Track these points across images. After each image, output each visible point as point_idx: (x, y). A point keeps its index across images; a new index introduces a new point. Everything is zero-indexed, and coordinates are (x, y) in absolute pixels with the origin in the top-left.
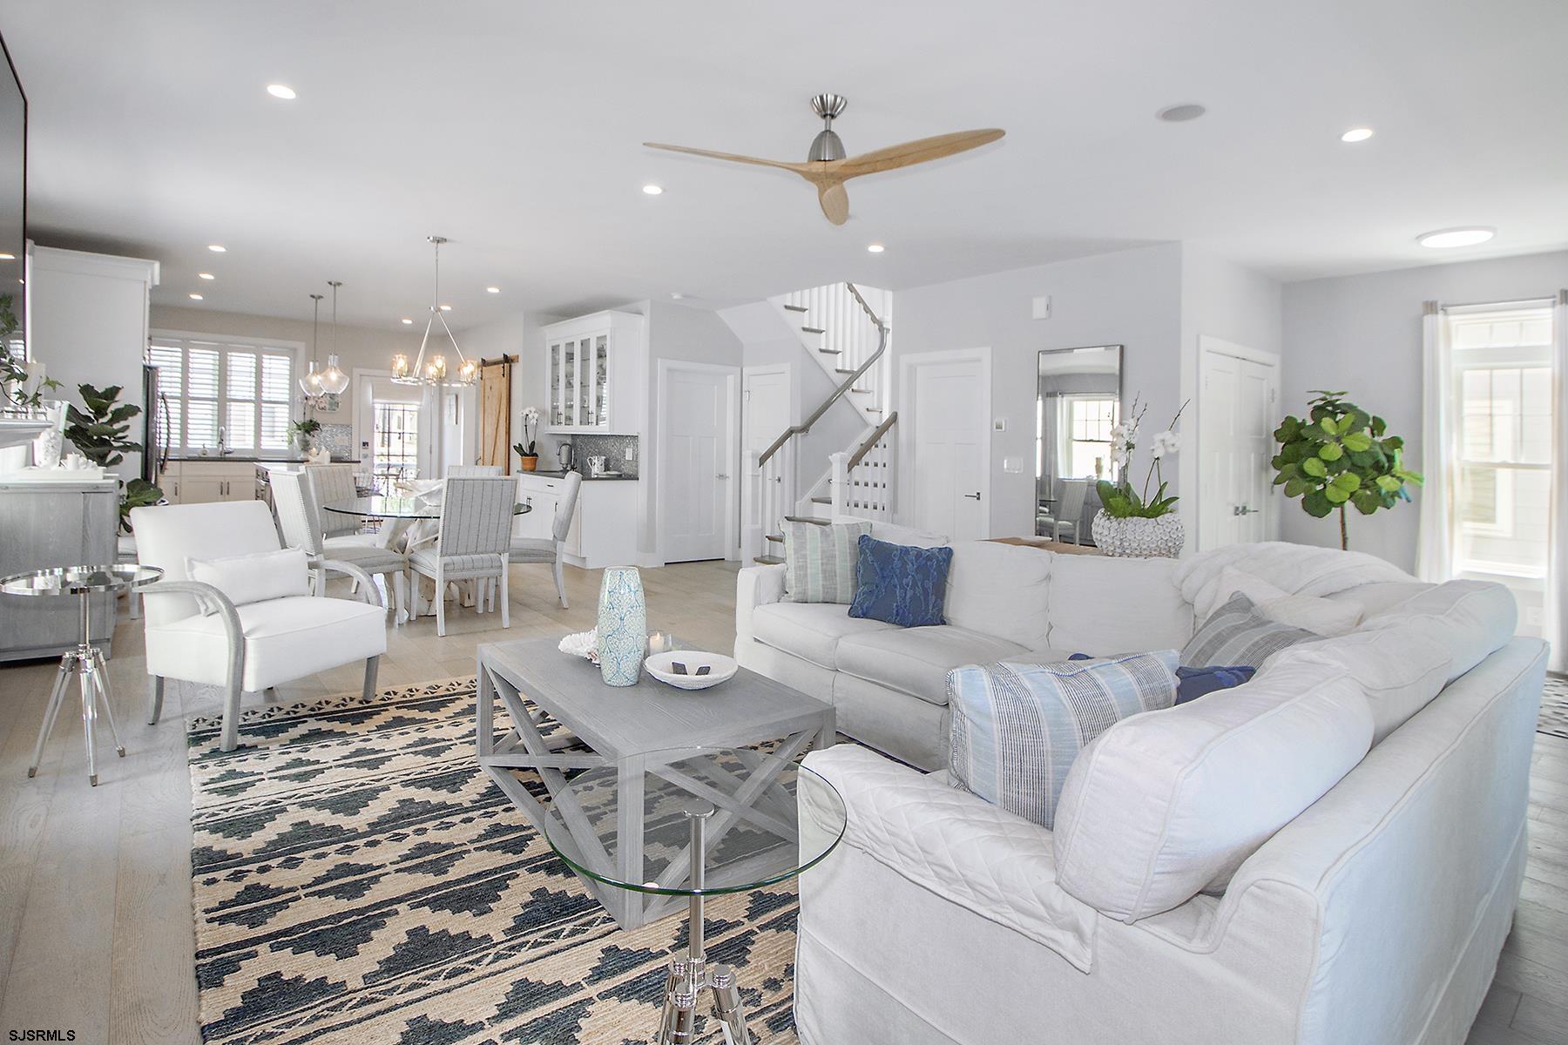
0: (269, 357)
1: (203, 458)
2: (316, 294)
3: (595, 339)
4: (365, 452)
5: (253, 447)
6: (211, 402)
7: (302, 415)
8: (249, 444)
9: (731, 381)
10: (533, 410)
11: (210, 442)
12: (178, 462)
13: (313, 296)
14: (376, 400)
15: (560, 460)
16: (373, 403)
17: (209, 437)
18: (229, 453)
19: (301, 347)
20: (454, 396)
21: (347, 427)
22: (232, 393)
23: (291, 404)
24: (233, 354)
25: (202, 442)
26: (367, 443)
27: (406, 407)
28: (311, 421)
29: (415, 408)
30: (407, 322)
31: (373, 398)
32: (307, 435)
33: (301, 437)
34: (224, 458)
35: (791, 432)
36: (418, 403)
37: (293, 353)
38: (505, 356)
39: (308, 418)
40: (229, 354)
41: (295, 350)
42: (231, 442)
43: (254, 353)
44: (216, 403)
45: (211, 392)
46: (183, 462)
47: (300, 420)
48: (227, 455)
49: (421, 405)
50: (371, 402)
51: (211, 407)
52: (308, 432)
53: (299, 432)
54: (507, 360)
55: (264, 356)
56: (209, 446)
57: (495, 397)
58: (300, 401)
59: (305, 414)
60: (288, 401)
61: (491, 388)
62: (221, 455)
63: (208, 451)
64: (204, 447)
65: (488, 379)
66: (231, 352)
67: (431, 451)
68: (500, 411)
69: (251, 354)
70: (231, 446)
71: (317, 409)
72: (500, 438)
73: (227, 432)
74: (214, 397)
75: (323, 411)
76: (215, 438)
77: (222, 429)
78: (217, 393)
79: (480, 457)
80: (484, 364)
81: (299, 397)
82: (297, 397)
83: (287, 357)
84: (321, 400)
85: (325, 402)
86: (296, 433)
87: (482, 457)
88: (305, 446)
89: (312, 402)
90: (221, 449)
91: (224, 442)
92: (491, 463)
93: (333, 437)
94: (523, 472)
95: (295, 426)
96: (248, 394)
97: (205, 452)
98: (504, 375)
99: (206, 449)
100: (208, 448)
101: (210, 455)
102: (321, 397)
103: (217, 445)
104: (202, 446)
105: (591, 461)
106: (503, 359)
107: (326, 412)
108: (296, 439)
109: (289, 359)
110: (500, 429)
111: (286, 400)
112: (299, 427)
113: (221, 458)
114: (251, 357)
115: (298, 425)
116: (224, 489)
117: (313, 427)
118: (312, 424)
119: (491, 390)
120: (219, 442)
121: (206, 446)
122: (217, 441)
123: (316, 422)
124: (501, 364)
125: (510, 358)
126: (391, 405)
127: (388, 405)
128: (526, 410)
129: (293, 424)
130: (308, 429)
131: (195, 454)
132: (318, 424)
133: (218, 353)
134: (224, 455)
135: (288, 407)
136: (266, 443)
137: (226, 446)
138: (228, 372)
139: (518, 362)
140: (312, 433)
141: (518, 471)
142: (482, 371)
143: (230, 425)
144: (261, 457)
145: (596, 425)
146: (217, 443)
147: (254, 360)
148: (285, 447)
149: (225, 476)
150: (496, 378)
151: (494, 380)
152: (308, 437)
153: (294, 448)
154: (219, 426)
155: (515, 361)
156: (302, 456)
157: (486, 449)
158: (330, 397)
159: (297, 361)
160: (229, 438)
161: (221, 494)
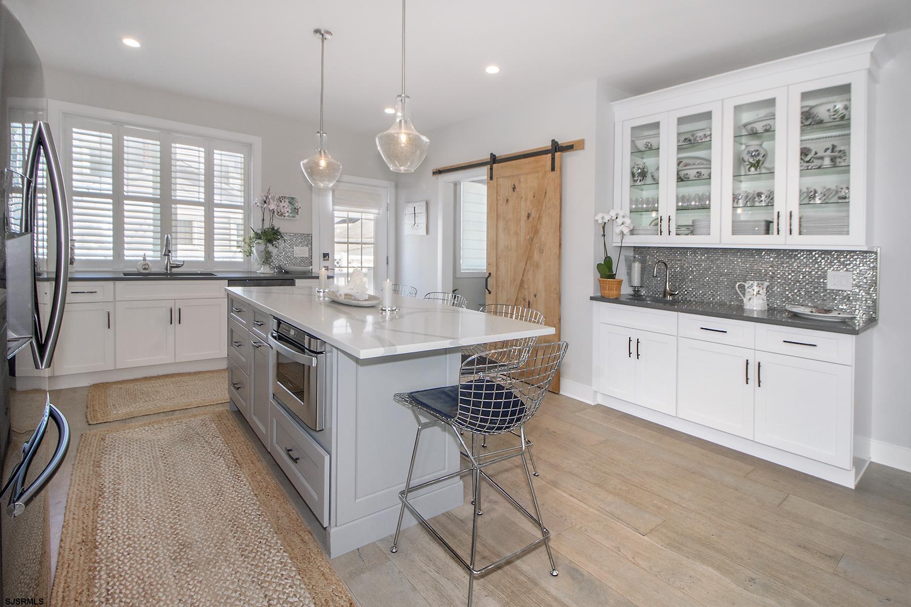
0: (220, 152)
1: (144, 275)
3: (732, 110)
4: (326, 263)
5: (203, 259)
6: (151, 204)
7: (261, 222)
8: (198, 255)
11: (151, 253)
12: (111, 283)
14: (336, 207)
15: (630, 281)
16: (333, 210)
17: (151, 247)
18: (178, 266)
19: (257, 142)
20: (424, 203)
21: (307, 239)
22: (178, 193)
23: (247, 208)
24: (178, 145)
25: (142, 253)
26: (328, 254)
27: (365, 216)
28: (272, 229)
29: (372, 216)
30: (390, 111)
31: (333, 205)
32: (270, 245)
33: (262, 247)
34: (170, 274)
36: (376, 211)
37: (247, 149)
38: (554, 142)
39: (267, 226)
40: (173, 145)
41: (249, 146)
42: (179, 253)
43: (204, 148)
44: (158, 205)
45: (151, 190)
46: (117, 282)
47: (257, 226)
48: (174, 270)
49: (378, 214)
50: (331, 210)
51: (151, 209)
52: (270, 241)
53: (260, 241)
54: (557, 148)
55: (215, 151)
56: (151, 259)
57: (526, 200)
58: (258, 204)
59: (264, 220)
60: (243, 204)
61: (514, 189)
62: (167, 270)
63: (150, 264)
64: (145, 260)
65: (506, 177)
66: (175, 143)
67: (387, 263)
68: (539, 217)
69: (199, 147)
70: (178, 259)
71: (276, 214)
72: (541, 251)
73: (173, 240)
74: (155, 196)
75: (283, 217)
76: (159, 248)
77: (167, 237)
78: (158, 192)
79: (490, 274)
80: (494, 160)
81: (256, 200)
82: (254, 200)
83: (241, 153)
84: (282, 204)
85: (286, 207)
86: (254, 242)
87: (493, 274)
88: (267, 258)
89: (272, 206)
90: (166, 263)
91: (170, 254)
92: (518, 282)
93: (293, 248)
94: (603, 299)
95: (252, 234)
96: (196, 195)
97: (147, 267)
98: (553, 169)
99: (147, 262)
100: (150, 261)
101: (154, 269)
102: (281, 202)
103: (161, 257)
104: (142, 258)
105: (742, 287)
106: (551, 148)
107: (286, 218)
108: (254, 250)
109: (243, 156)
110: (543, 238)
111: (240, 204)
112: (258, 236)
113: (166, 274)
114: (199, 151)
115: (256, 234)
116: (175, 317)
117: (275, 236)
118: (274, 231)
119: (514, 191)
120: (163, 254)
121: (147, 258)
122: (161, 251)
123: (278, 229)
124: (537, 157)
125: (564, 145)
126: (349, 213)
127: (347, 213)
128: (610, 213)
129: (250, 231)
130: (269, 238)
131: (134, 270)
132: (279, 232)
133: (158, 143)
134: (171, 270)
135: (242, 211)
136: (219, 255)
137: (173, 259)
138: (173, 167)
139: (583, 148)
140: (274, 243)
141: (592, 298)
142: (491, 169)
143: (177, 233)
144: (215, 272)
145: (800, 234)
146: (161, 253)
147: (202, 154)
148: (243, 260)
149: (175, 300)
150: (527, 174)
151: (522, 178)
152: (270, 248)
153: (252, 260)
154: (162, 233)
155: (574, 148)
156: (264, 271)
157: (502, 264)
158: (289, 202)
159: (252, 159)
160: (176, 248)
161: (171, 324)
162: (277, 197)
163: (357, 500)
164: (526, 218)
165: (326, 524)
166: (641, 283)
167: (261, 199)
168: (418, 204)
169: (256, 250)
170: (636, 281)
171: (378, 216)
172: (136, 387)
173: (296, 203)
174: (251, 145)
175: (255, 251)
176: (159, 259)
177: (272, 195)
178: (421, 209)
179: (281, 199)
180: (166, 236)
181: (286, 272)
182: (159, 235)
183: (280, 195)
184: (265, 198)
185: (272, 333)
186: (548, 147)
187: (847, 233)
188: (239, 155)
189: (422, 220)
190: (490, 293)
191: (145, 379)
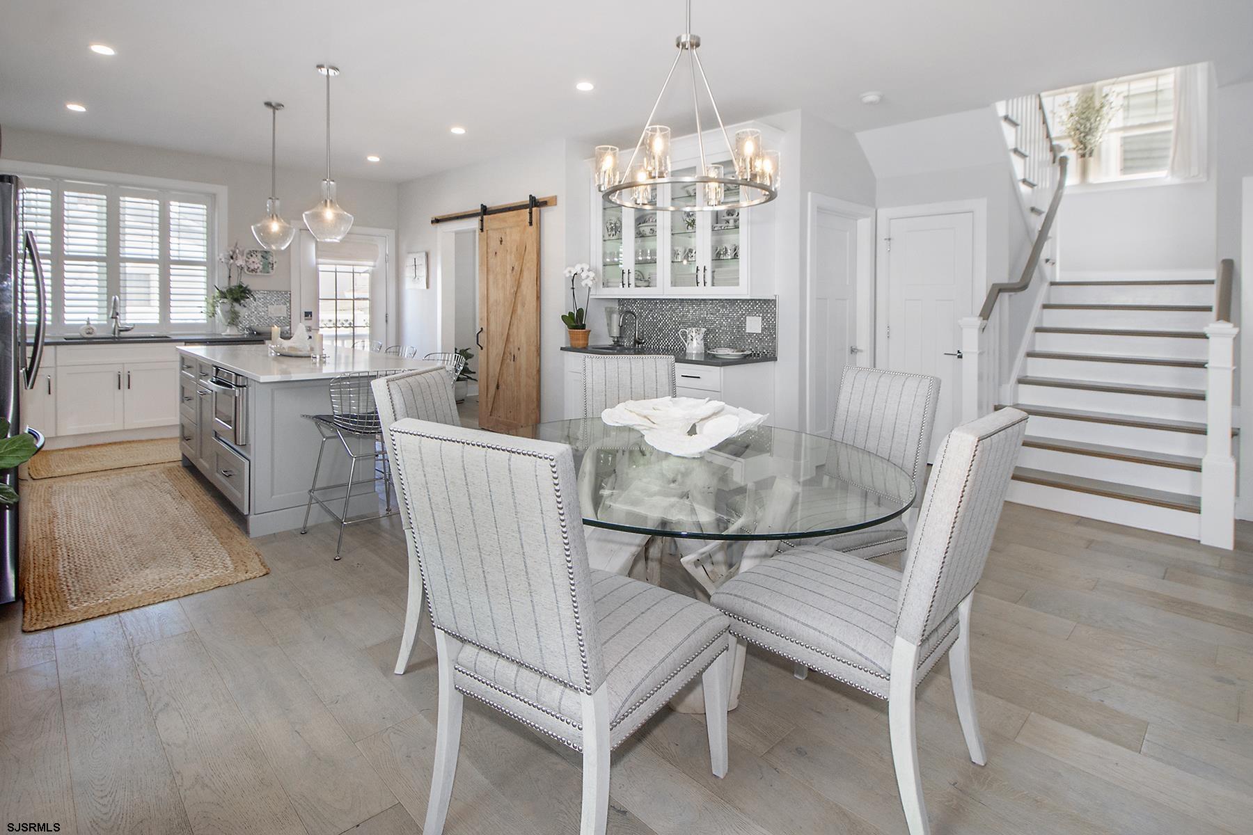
0: (178, 204)
1: (88, 339)
2: (274, 101)
4: (309, 323)
5: (158, 322)
6: (96, 263)
7: (227, 280)
8: (153, 317)
9: (864, 225)
10: (586, 267)
11: (96, 316)
12: (52, 347)
13: (268, 104)
14: (320, 260)
15: (610, 331)
16: (317, 264)
17: (96, 310)
18: (127, 330)
19: (222, 191)
20: (424, 254)
21: (285, 296)
22: (127, 250)
23: (210, 264)
24: (127, 199)
25: (85, 316)
26: (311, 313)
27: (357, 269)
28: (240, 286)
29: (365, 269)
30: (373, 159)
31: (317, 256)
32: (235, 304)
33: (228, 307)
34: (118, 337)
35: (998, 290)
36: (371, 263)
37: (211, 201)
38: (532, 198)
39: (234, 283)
40: (121, 198)
41: (213, 197)
42: (128, 316)
43: (158, 200)
44: (105, 264)
45: (96, 249)
46: (58, 346)
47: (224, 285)
48: (122, 334)
49: (374, 266)
50: (315, 263)
51: (96, 269)
52: (237, 300)
53: (225, 300)
54: (535, 203)
55: (172, 203)
56: (96, 322)
57: (511, 253)
58: (223, 260)
59: (230, 277)
60: (205, 260)
61: (501, 241)
62: (114, 334)
63: (95, 328)
64: (88, 324)
65: (494, 230)
66: (124, 196)
67: (386, 321)
68: (521, 270)
69: (152, 199)
70: (128, 322)
71: (246, 271)
72: (523, 306)
73: (121, 302)
74: (100, 255)
75: (254, 273)
76: (105, 310)
77: (115, 299)
78: (104, 250)
79: (482, 329)
80: (485, 211)
81: (221, 256)
82: (219, 255)
83: (203, 204)
84: (252, 259)
85: (257, 262)
86: (218, 301)
87: (485, 329)
88: (233, 319)
89: (240, 262)
90: (113, 326)
91: (118, 317)
92: (505, 336)
93: (267, 307)
94: (572, 349)
95: (217, 293)
96: (149, 252)
97: (91, 331)
98: (531, 223)
99: (92, 326)
100: (94, 325)
101: (98, 334)
102: (252, 256)
103: (107, 321)
104: (86, 323)
105: (684, 334)
106: (528, 203)
107: (257, 274)
108: (218, 310)
109: (205, 207)
110: (524, 293)
111: (202, 260)
112: (223, 295)
113: (114, 338)
114: (152, 204)
115: (221, 292)
116: (123, 381)
117: (243, 294)
118: (241, 290)
119: (501, 244)
120: (110, 316)
121: (91, 322)
122: (108, 314)
123: (246, 287)
124: (519, 211)
125: (540, 201)
126: (338, 266)
127: (334, 266)
128: (576, 268)
129: (214, 290)
130: (235, 296)
131: (77, 335)
132: (248, 290)
133: (105, 197)
134: (119, 334)
135: (205, 268)
136: (176, 317)
137: (122, 322)
138: (121, 222)
139: (556, 205)
140: (242, 301)
141: (562, 349)
142: (482, 221)
143: (126, 293)
144: (172, 335)
145: (713, 285)
146: (108, 317)
147: (157, 208)
148: (205, 321)
149: (123, 364)
150: (511, 227)
151: (508, 231)
152: (237, 307)
153: (217, 321)
154: (109, 294)
155: (549, 204)
156: (229, 332)
157: (492, 318)
158: (262, 256)
159: (217, 210)
160: (125, 310)
161: (119, 388)
162: (247, 251)
163: (273, 497)
164: (510, 272)
165: (246, 512)
166: (620, 334)
167: (227, 254)
168: (418, 255)
169: (221, 311)
170: (615, 331)
171: (374, 268)
172: (80, 453)
173: (271, 258)
174: (214, 195)
175: (219, 312)
176: (106, 322)
177: (241, 249)
178: (422, 261)
179: (251, 254)
180: (113, 297)
181: (258, 334)
182: (105, 297)
183: (252, 249)
184: (231, 253)
185: (212, 379)
186: (526, 201)
187: (738, 284)
188: (201, 206)
189: (422, 272)
190: (482, 348)
191: (89, 446)
